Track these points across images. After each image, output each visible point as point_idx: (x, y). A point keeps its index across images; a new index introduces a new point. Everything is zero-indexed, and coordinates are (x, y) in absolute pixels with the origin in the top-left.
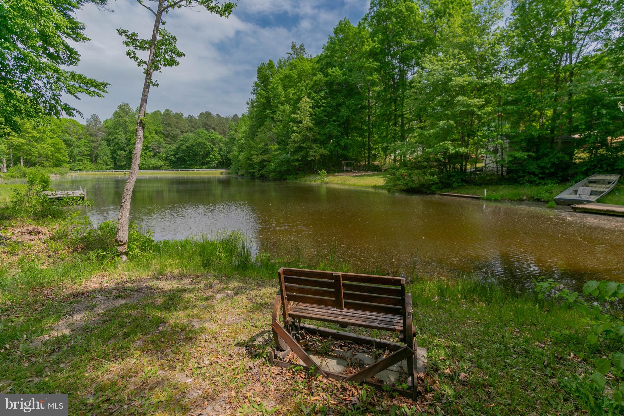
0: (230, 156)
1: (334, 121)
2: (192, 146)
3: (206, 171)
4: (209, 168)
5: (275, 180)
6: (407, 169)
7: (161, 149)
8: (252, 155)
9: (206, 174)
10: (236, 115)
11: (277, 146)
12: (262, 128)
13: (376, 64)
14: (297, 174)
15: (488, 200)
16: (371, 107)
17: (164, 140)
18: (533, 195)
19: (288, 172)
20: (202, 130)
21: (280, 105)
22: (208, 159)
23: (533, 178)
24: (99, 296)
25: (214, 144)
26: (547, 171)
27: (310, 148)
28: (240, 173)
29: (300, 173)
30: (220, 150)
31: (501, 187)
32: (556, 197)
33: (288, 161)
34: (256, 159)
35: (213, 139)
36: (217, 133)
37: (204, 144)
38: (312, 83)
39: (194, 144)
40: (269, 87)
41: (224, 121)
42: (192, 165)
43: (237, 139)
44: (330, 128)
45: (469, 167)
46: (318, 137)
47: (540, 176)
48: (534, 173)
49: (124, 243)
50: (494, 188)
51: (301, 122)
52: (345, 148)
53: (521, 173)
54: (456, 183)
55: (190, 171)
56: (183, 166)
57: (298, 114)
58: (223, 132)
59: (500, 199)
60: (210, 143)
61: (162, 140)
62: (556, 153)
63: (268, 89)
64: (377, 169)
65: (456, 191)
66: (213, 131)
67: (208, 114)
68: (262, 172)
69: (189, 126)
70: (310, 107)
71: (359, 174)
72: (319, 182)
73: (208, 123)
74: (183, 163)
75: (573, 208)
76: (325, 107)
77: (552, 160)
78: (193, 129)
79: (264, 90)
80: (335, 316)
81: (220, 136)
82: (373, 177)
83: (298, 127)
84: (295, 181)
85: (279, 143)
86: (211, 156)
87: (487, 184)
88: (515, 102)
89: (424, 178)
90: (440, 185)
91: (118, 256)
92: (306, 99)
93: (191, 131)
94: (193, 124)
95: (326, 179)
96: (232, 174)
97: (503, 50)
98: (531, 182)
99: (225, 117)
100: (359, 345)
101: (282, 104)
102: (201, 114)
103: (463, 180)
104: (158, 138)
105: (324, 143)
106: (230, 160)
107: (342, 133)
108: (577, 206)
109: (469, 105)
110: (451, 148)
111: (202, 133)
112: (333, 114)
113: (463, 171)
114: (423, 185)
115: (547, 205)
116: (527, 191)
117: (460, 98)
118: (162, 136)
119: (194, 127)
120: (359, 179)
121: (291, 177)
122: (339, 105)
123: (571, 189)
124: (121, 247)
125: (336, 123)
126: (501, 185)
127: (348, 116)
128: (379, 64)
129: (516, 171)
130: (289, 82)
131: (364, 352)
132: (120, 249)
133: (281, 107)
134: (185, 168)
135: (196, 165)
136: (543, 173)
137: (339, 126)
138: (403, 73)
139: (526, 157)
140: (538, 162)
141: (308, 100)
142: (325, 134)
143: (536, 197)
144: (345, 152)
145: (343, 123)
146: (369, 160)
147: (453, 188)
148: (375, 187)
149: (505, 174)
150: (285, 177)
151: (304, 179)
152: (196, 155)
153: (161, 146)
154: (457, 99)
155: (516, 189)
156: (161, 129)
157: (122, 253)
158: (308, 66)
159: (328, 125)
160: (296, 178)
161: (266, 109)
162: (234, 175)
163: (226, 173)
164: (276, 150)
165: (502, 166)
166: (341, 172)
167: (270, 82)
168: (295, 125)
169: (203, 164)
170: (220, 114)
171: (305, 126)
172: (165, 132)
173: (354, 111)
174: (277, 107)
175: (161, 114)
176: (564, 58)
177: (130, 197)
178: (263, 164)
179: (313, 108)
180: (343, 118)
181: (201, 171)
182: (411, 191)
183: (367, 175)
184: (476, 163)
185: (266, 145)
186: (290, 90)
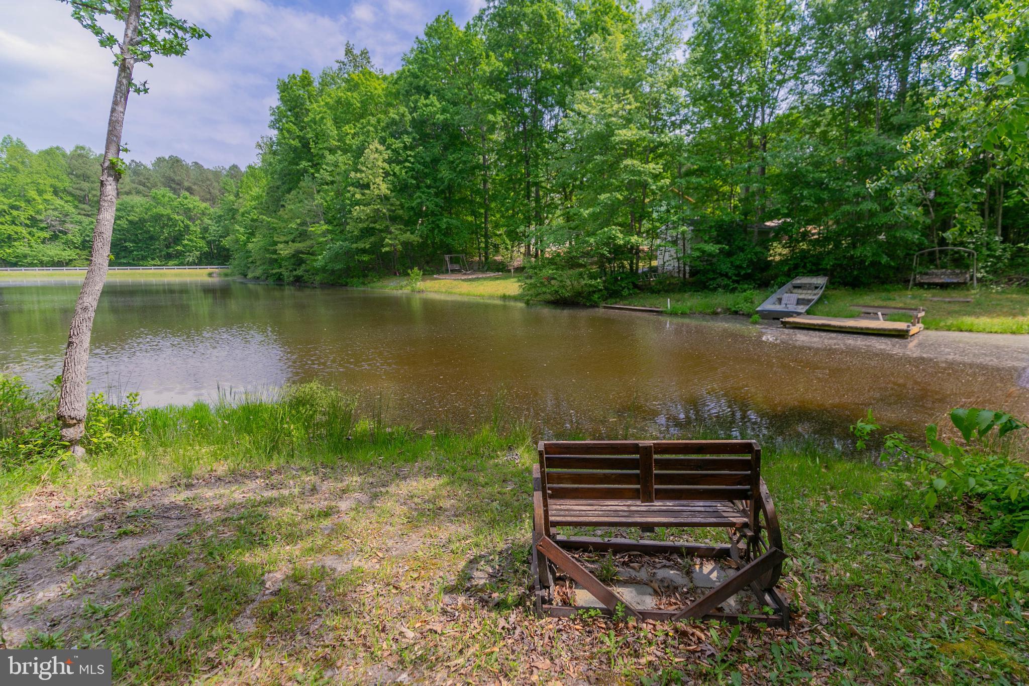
0: (226, 242)
1: (429, 187)
2: (142, 221)
3: (176, 271)
4: (182, 264)
5: (324, 285)
6: (557, 269)
7: (68, 226)
8: (276, 243)
9: (176, 275)
10: (234, 167)
11: (325, 227)
12: (294, 192)
13: (500, 96)
14: (365, 276)
15: (673, 314)
16: (489, 168)
17: (76, 207)
18: (729, 306)
19: (348, 272)
20: (162, 191)
21: (327, 153)
22: (179, 248)
23: (726, 281)
24: (72, 538)
25: (190, 219)
26: (743, 272)
27: (387, 230)
28: (250, 275)
29: (370, 274)
30: (205, 230)
31: (686, 295)
32: (758, 309)
33: (349, 254)
34: (285, 251)
35: (189, 209)
36: (197, 198)
37: (170, 219)
38: (387, 120)
39: (146, 217)
40: (306, 120)
41: (211, 177)
42: (144, 258)
43: (241, 210)
44: (420, 197)
45: (642, 266)
46: (401, 212)
47: (734, 278)
48: (726, 275)
49: (79, 421)
50: (677, 296)
51: (367, 186)
52: (448, 232)
53: (711, 275)
54: (626, 289)
55: (141, 271)
56: (122, 261)
57: (361, 171)
58: (208, 196)
59: (688, 312)
60: (181, 217)
61: (69, 208)
62: (754, 247)
63: (303, 122)
64: (502, 269)
65: (627, 302)
66: (187, 194)
67: (175, 162)
68: (299, 272)
69: (133, 182)
70: (384, 161)
71: (474, 276)
72: (407, 290)
73: (177, 178)
74: (123, 254)
75: (782, 322)
76: (413, 163)
77: (749, 256)
78: (141, 188)
79: (294, 124)
80: (625, 514)
81: (204, 205)
82: (498, 282)
83: (363, 194)
84: (362, 288)
85: (329, 222)
86: (186, 242)
87: (667, 291)
88: (700, 172)
89: (579, 283)
90: (605, 292)
91: (65, 447)
92: (376, 145)
93: (138, 192)
94: (141, 178)
95: (420, 285)
96: (232, 274)
97: (681, 93)
98: (725, 287)
99: (211, 168)
100: (650, 555)
101: (332, 151)
102: (160, 160)
103: (636, 286)
104: (62, 203)
105: (409, 224)
106: (228, 250)
107: (441, 207)
108: (787, 320)
109: (639, 173)
110: (621, 236)
111: (163, 196)
112: (426, 175)
113: (633, 272)
114: (579, 294)
115: (751, 320)
116: (722, 300)
117: (628, 162)
118: (70, 198)
119: (144, 185)
120: (475, 284)
121: (355, 280)
122: (435, 161)
123: (774, 297)
124: (71, 430)
125: (432, 191)
126: (685, 291)
127: (451, 179)
128: (504, 96)
129: (705, 272)
130: (344, 112)
131: (665, 566)
132: (70, 433)
133: (330, 158)
134: (129, 264)
135: (153, 259)
136: (738, 275)
137: (437, 195)
138: (537, 116)
139: (717, 251)
140: (732, 259)
141: (381, 148)
142: (412, 208)
143: (733, 309)
144: (449, 240)
145: (443, 192)
146: (486, 253)
147: (623, 298)
148: (504, 297)
149: (687, 276)
150: (343, 281)
151: (379, 284)
152: (152, 238)
153: (68, 219)
154: (625, 162)
155: (706, 297)
156: (67, 184)
157: (73, 442)
158: (379, 89)
159: (418, 194)
160: (363, 284)
161: (301, 159)
162: (238, 278)
163: (219, 275)
164: (324, 234)
165: (685, 264)
166: (443, 273)
167: (308, 111)
168: (357, 190)
169: (169, 257)
170: (200, 163)
171: (376, 192)
172: (78, 192)
173: (461, 172)
174: (323, 157)
175: (64, 155)
176: (759, 114)
177: (91, 325)
178: (298, 259)
179: (390, 161)
180: (443, 183)
181: (165, 271)
182: (560, 302)
183: (485, 279)
184: (650, 259)
185: (304, 223)
186: (347, 127)
